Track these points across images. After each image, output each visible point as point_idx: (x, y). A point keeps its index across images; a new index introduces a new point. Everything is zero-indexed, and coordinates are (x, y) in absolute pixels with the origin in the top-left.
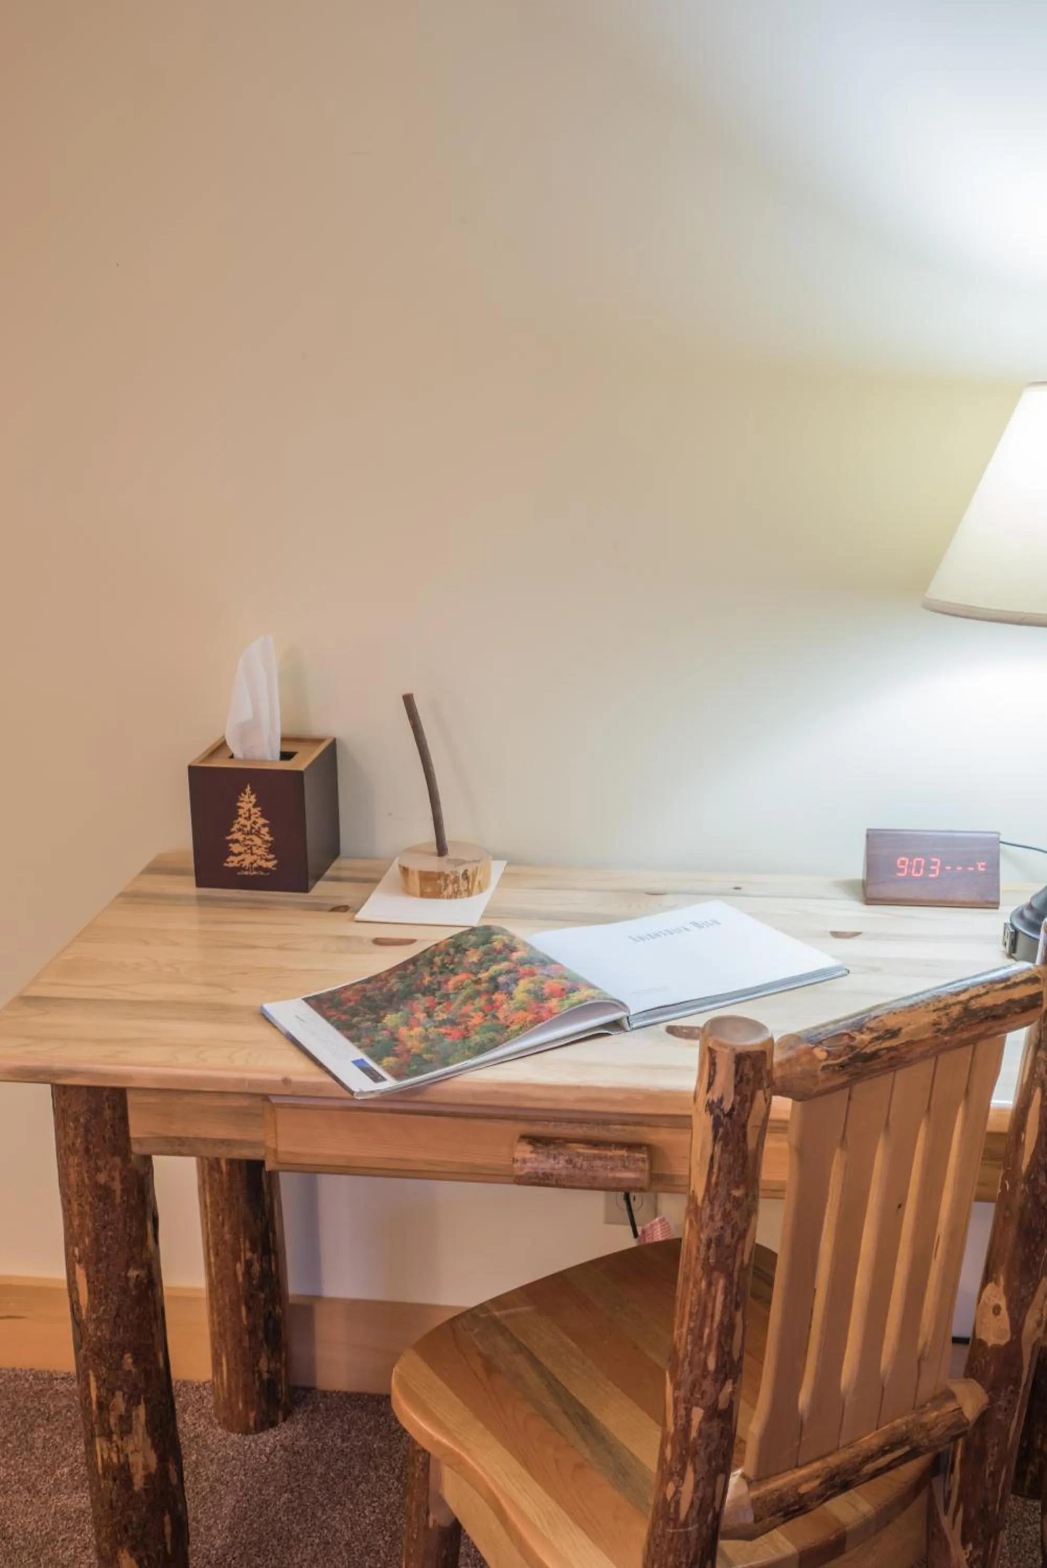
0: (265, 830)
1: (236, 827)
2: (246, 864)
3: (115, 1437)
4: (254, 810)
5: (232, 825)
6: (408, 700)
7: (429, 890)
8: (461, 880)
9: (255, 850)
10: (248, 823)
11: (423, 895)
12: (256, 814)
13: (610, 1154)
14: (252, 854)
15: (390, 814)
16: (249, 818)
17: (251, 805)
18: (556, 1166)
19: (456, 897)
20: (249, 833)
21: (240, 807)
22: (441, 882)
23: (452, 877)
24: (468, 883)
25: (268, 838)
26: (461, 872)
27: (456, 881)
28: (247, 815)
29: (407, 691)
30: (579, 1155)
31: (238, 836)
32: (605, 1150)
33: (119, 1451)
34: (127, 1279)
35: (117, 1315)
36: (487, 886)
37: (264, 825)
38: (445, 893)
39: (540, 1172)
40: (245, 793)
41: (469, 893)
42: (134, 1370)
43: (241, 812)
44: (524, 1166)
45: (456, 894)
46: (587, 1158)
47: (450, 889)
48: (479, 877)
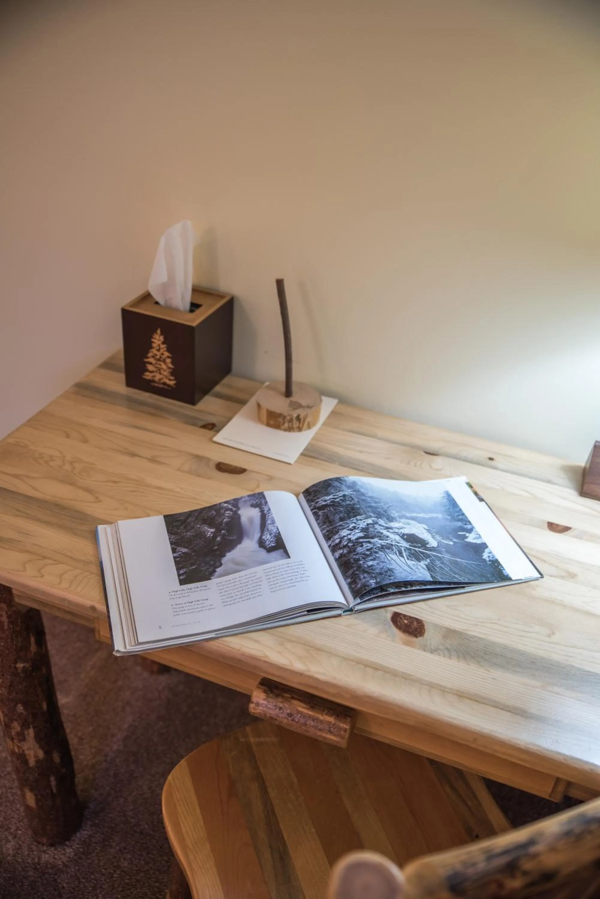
0: (168, 361)
1: (150, 355)
2: (156, 379)
3: (15, 741)
4: (162, 346)
5: (148, 352)
6: (280, 283)
7: (272, 422)
8: (295, 421)
9: (162, 371)
10: (159, 354)
11: (268, 425)
12: (163, 348)
13: (321, 717)
14: (160, 374)
15: (266, 352)
16: (159, 350)
17: (160, 342)
18: (280, 715)
19: (290, 431)
20: (159, 360)
21: (153, 342)
22: (281, 420)
23: (288, 418)
24: (300, 423)
25: (171, 366)
26: (295, 415)
27: (291, 421)
28: (158, 348)
29: (280, 277)
30: (299, 712)
31: (151, 360)
32: (319, 713)
33: (19, 747)
34: (16, 668)
35: (10, 685)
36: (314, 424)
37: (168, 357)
38: (283, 427)
39: (268, 715)
40: (157, 333)
41: (300, 429)
42: (24, 712)
43: (154, 345)
44: (257, 708)
45: (290, 429)
46: (304, 715)
47: (286, 425)
48: (308, 420)
